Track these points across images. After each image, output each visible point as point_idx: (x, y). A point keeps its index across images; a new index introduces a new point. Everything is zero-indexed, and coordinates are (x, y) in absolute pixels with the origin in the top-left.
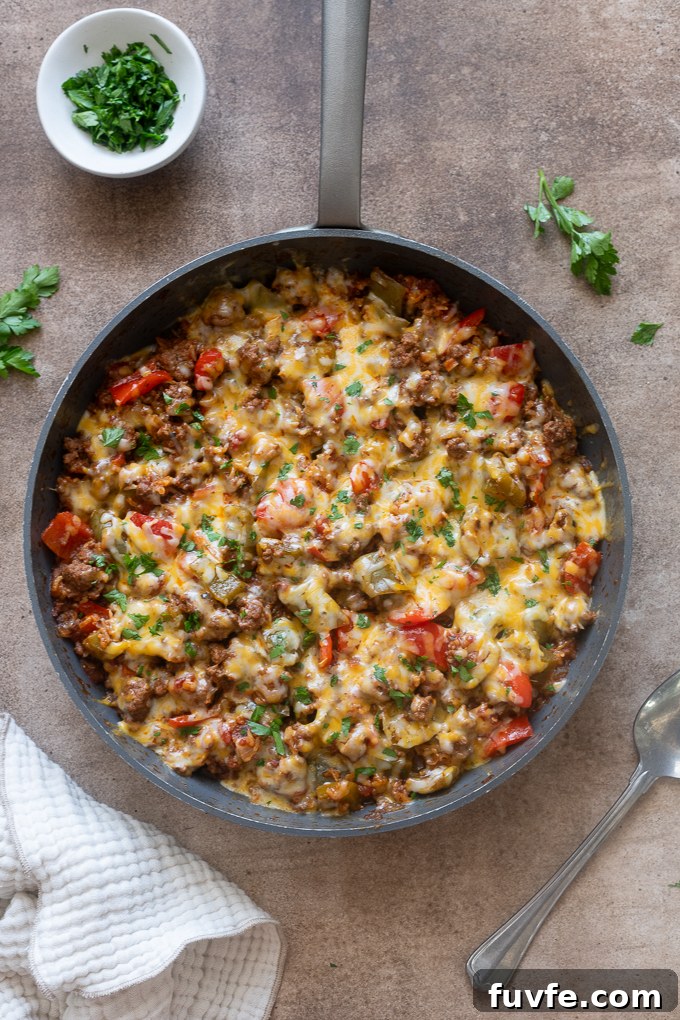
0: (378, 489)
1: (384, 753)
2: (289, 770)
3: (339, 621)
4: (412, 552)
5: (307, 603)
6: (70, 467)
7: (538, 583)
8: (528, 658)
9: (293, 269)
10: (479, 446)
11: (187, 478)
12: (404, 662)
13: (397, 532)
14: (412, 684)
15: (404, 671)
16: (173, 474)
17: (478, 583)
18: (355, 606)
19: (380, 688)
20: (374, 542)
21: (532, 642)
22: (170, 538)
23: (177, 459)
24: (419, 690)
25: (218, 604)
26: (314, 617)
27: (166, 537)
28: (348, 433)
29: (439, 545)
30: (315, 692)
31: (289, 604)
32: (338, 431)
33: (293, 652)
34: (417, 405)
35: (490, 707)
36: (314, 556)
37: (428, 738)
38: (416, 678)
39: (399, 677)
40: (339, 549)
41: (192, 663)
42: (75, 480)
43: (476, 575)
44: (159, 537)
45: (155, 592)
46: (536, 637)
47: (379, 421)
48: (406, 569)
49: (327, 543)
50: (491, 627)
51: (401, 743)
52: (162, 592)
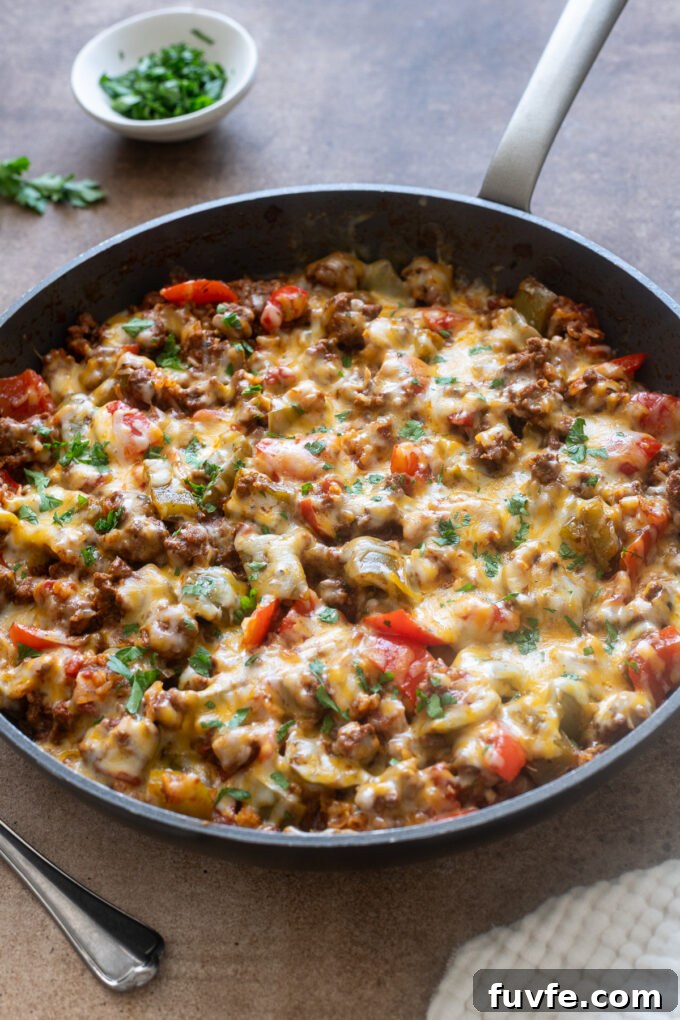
1: (272, 777)
2: (130, 732)
3: (296, 591)
4: (434, 557)
5: (266, 555)
6: (73, 339)
7: (592, 657)
8: (535, 731)
9: (433, 259)
10: (576, 483)
11: (197, 394)
12: (359, 671)
13: (425, 527)
14: (355, 703)
15: (352, 681)
16: (185, 386)
17: (505, 626)
18: (329, 594)
19: (309, 686)
20: (389, 529)
21: (552, 715)
22: (139, 434)
23: (197, 374)
24: (363, 716)
25: (153, 512)
26: (267, 573)
27: (135, 432)
28: (415, 416)
29: (474, 568)
30: (220, 664)
31: (242, 552)
32: (404, 405)
33: (218, 605)
34: (517, 412)
35: (454, 771)
36: (304, 515)
37: (345, 784)
38: (364, 698)
39: (342, 684)
40: (340, 518)
41: (84, 575)
42: (69, 357)
43: (507, 614)
44: (128, 429)
45: (88, 487)
46: (559, 711)
47: (461, 412)
48: (417, 575)
49: (330, 505)
50: (501, 677)
51: (303, 770)
52: (96, 491)
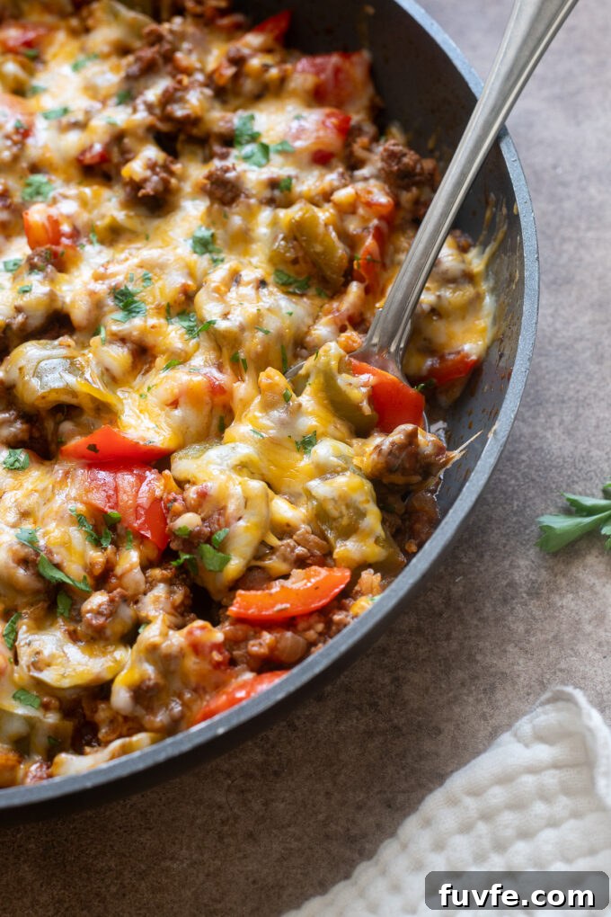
0: (73, 247)
1: (16, 698)
4: (123, 340)
10: (267, 193)
12: (80, 521)
13: (97, 306)
14: (89, 568)
15: (77, 536)
18: (5, 432)
19: (24, 562)
20: (54, 323)
24: (103, 581)
28: (34, 167)
32: (16, 159)
34: (162, 127)
37: (106, 674)
38: (97, 557)
39: (66, 545)
47: (91, 147)
48: (107, 370)
51: (48, 676)
